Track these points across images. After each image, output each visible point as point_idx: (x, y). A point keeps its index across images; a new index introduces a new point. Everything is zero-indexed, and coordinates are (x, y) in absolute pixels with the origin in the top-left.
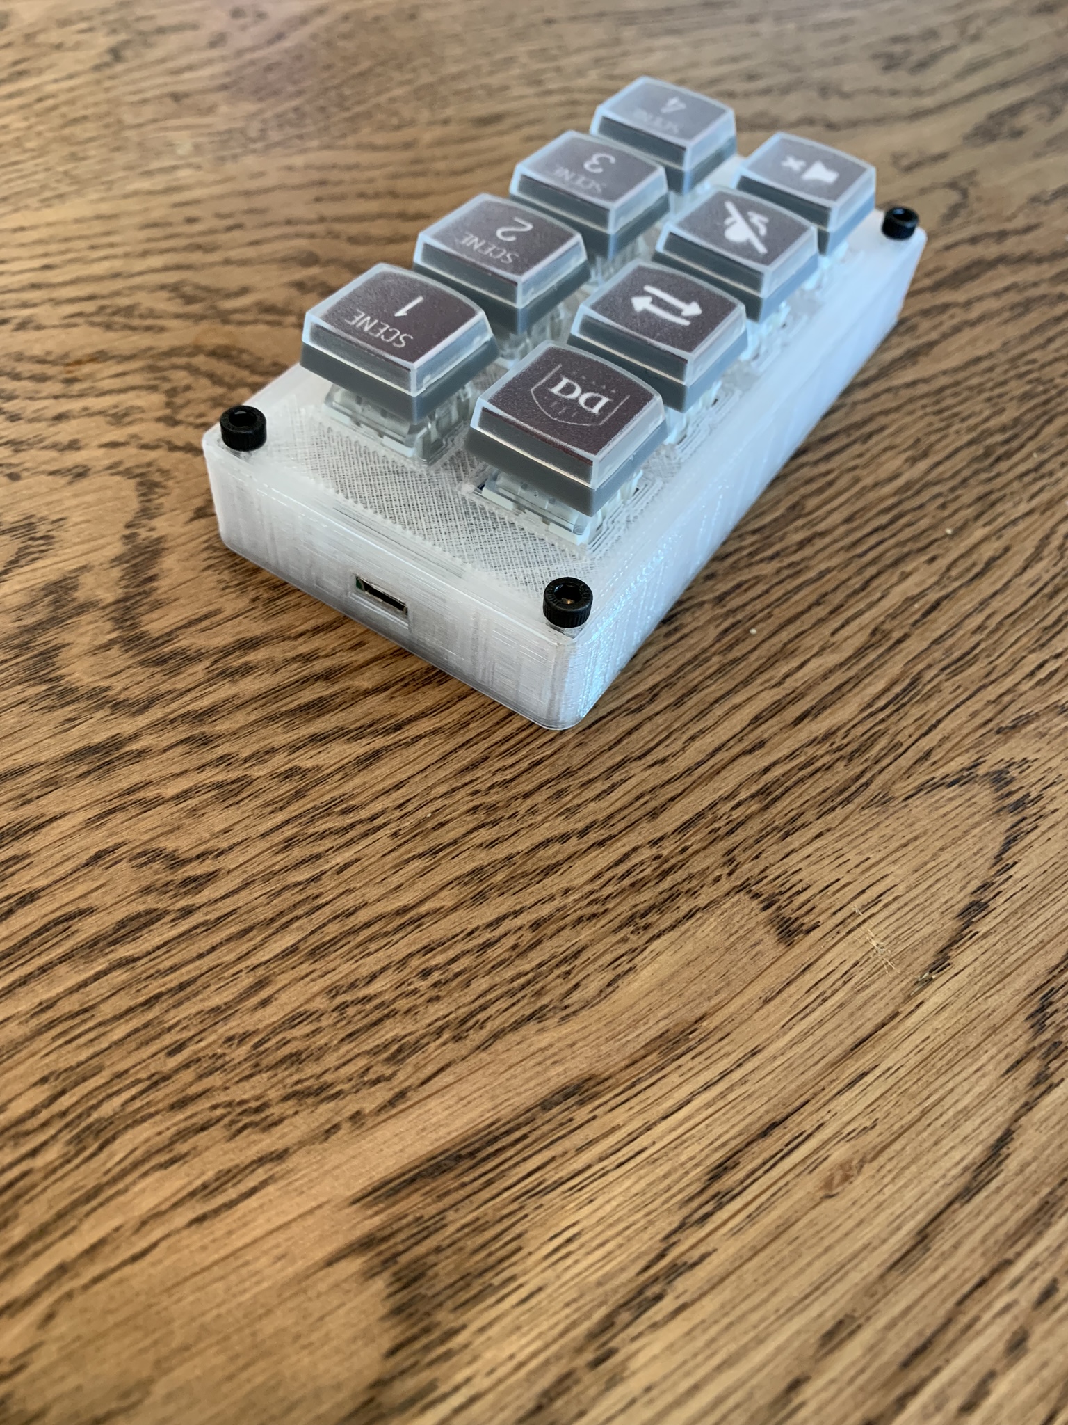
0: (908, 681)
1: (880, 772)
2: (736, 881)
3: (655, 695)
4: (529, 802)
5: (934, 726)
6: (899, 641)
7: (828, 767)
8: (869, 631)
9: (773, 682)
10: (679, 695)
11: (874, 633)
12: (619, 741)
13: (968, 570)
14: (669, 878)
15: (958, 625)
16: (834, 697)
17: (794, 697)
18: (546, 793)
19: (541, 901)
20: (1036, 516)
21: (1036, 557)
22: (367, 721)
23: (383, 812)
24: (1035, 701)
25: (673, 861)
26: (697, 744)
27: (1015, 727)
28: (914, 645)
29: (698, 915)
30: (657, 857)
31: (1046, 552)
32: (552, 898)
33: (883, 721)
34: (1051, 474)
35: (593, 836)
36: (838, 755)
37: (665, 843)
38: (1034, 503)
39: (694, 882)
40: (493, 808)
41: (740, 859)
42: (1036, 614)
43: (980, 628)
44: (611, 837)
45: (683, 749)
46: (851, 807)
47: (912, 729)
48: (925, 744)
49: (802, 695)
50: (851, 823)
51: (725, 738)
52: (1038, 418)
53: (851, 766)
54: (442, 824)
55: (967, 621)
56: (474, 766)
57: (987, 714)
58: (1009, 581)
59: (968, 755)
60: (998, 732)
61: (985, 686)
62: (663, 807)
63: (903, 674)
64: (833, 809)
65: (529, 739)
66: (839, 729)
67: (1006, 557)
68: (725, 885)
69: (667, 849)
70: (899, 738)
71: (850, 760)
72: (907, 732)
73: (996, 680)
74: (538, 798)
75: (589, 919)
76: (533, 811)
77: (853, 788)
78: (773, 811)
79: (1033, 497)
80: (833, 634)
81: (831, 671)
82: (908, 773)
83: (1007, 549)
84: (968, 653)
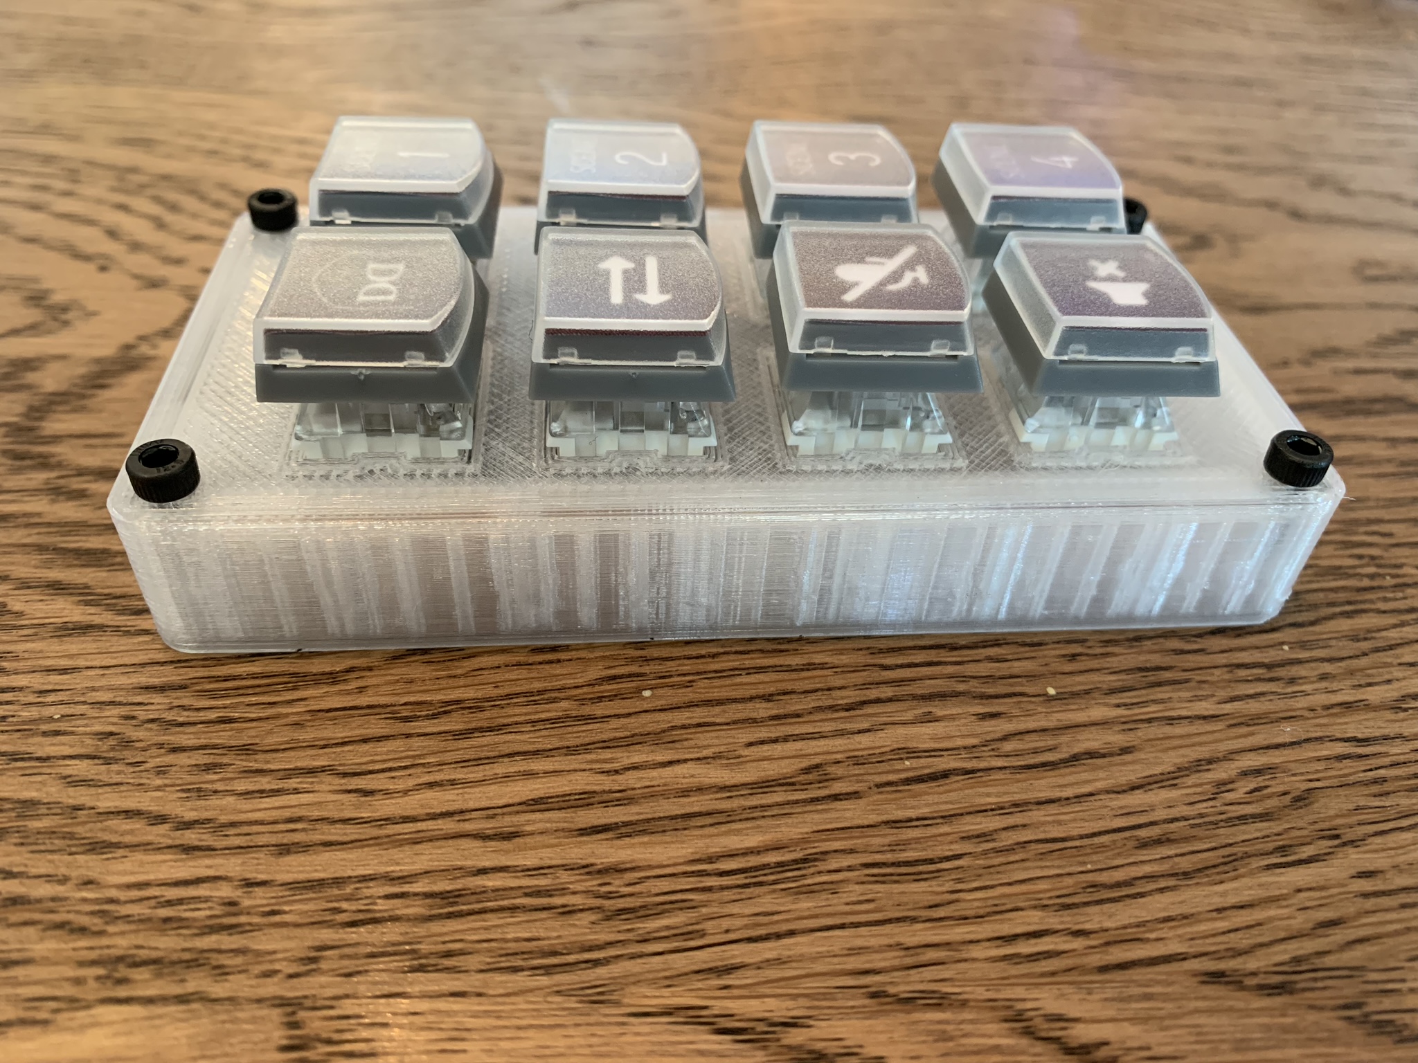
0: (799, 855)
1: (633, 957)
2: (291, 990)
3: (445, 712)
4: (170, 759)
5: (779, 936)
6: (836, 797)
7: (568, 911)
8: (805, 763)
9: (607, 766)
10: (473, 725)
11: (807, 770)
12: (344, 744)
13: (1036, 752)
14: (214, 938)
15: (948, 818)
16: (673, 824)
17: (624, 798)
18: (200, 758)
19: (49, 878)
20: (1220, 726)
21: (1168, 780)
23: (21, 689)
24: (976, 982)
25: (243, 919)
26: (429, 794)
27: (907, 1002)
28: (851, 813)
29: (195, 1006)
30: (232, 904)
31: (1190, 781)
32: (64, 880)
33: (709, 889)
34: (1292, 681)
35: (191, 837)
36: (598, 902)
37: (258, 891)
38: (1228, 708)
39: (239, 960)
40: (127, 743)
41: (324, 965)
42: (1095, 858)
43: (981, 836)
44: (211, 849)
45: (406, 792)
46: (544, 981)
47: (739, 922)
48: (738, 954)
49: (631, 801)
50: (520, 1003)
51: (471, 805)
52: (1332, 604)
53: (598, 928)
54: (57, 733)
55: (968, 818)
56: (162, 689)
57: (878, 961)
58: (1091, 794)
59: (790, 1004)
60: (874, 995)
61: (914, 920)
62: (305, 848)
63: (804, 841)
64: (515, 970)
65: (250, 691)
66: (633, 869)
67: (1117, 759)
68: (271, 988)
69: (253, 900)
70: (708, 926)
71: (608, 919)
72: (726, 923)
73: (941, 919)
74: (183, 759)
75: (72, 931)
76: (161, 771)
77: (571, 958)
78: (435, 927)
79: (1233, 699)
80: (751, 744)
81: (700, 790)
82: (672, 980)
83: (1125, 751)
84: (931, 861)
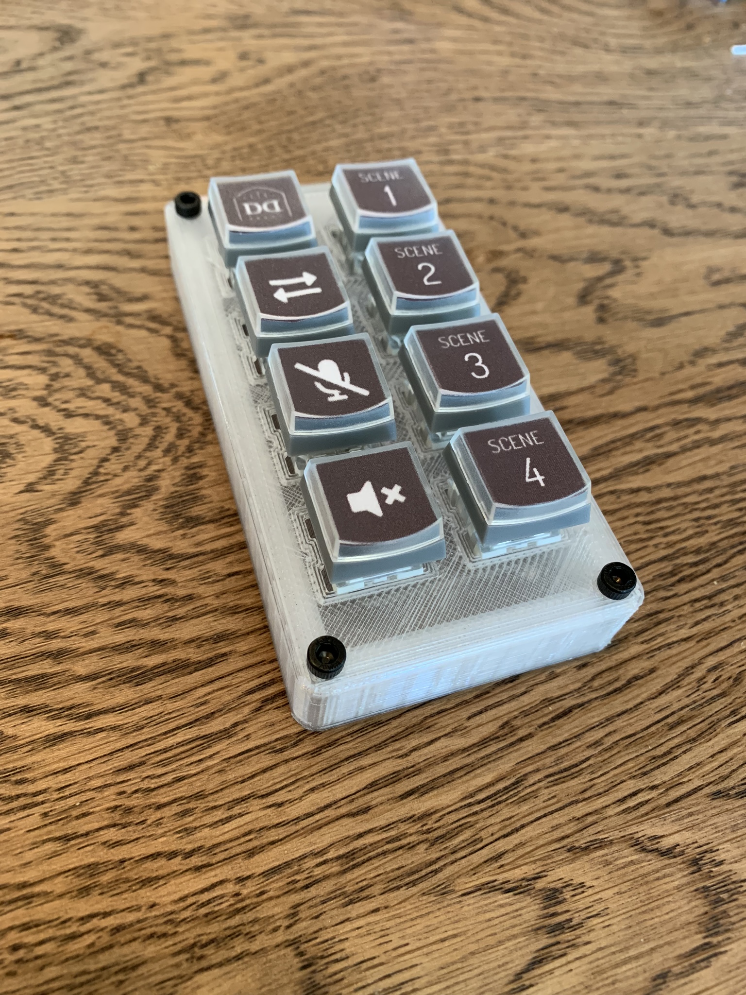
0: (513, 780)
1: (452, 863)
2: (291, 935)
3: (301, 740)
4: (158, 814)
5: (517, 830)
6: (521, 740)
7: (411, 847)
8: (500, 722)
9: (400, 753)
10: (319, 745)
11: (502, 727)
12: (253, 777)
13: (610, 683)
14: (237, 917)
15: (577, 736)
16: (444, 780)
17: (415, 771)
18: (175, 808)
19: (129, 909)
20: (692, 643)
21: (674, 685)
22: (68, 704)
23: (45, 791)
24: (614, 828)
25: (248, 902)
26: (313, 796)
27: (586, 849)
28: (532, 747)
29: (246, 959)
30: (237, 894)
31: (685, 682)
32: (138, 908)
33: (476, 813)
34: (722, 604)
35: (196, 861)
36: (425, 836)
37: (249, 883)
38: (695, 630)
39: (257, 927)
40: (129, 810)
41: (302, 915)
42: (651, 741)
43: (597, 743)
44: (209, 865)
45: (301, 798)
46: (414, 890)
47: (496, 828)
48: (502, 845)
49: (419, 771)
50: (408, 906)
51: (339, 796)
52: (733, 547)
53: (430, 851)
54: (85, 815)
55: (587, 734)
56: (131, 767)
57: (567, 830)
58: (642, 703)
59: (534, 866)
60: (569, 850)
61: (577, 802)
62: (262, 849)
63: (513, 771)
64: (398, 888)
65: (183, 755)
66: (435, 812)
67: (649, 678)
68: (280, 937)
69: (248, 889)
70: (483, 834)
71: (432, 845)
72: (491, 830)
73: (589, 798)
74: (167, 812)
75: (159, 937)
76: (158, 823)
77: (423, 873)
78: (349, 876)
79: (697, 623)
80: (469, 718)
81: (453, 754)
82: (475, 870)
83: (652, 671)
84: (576, 765)
